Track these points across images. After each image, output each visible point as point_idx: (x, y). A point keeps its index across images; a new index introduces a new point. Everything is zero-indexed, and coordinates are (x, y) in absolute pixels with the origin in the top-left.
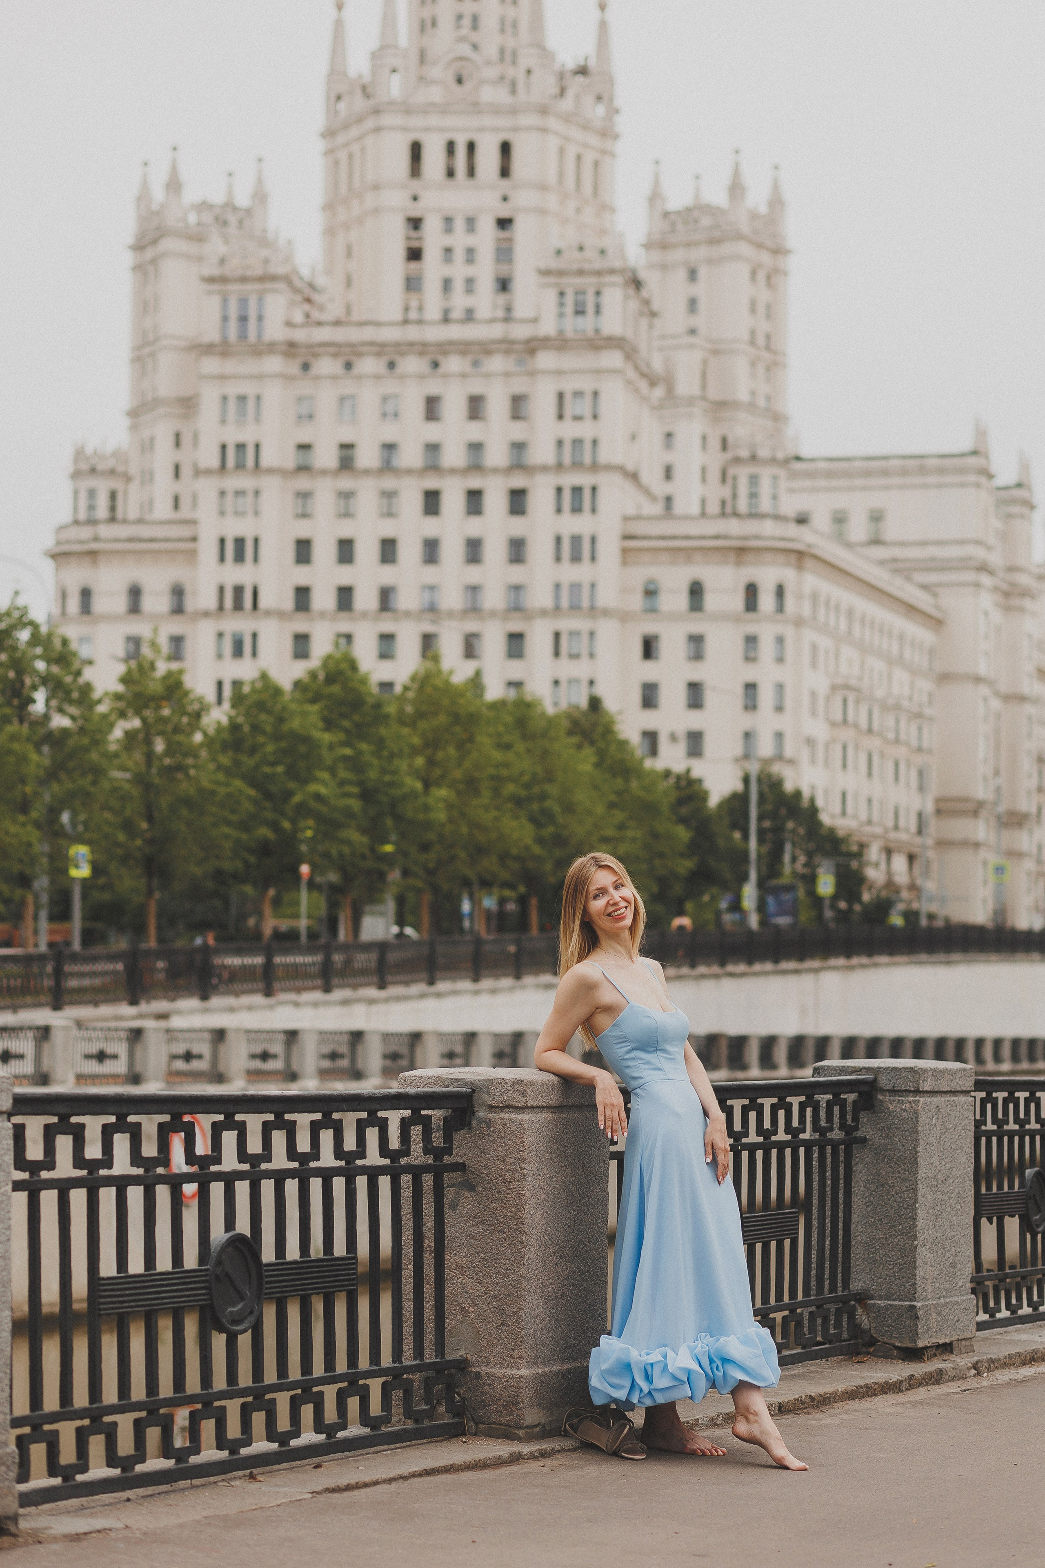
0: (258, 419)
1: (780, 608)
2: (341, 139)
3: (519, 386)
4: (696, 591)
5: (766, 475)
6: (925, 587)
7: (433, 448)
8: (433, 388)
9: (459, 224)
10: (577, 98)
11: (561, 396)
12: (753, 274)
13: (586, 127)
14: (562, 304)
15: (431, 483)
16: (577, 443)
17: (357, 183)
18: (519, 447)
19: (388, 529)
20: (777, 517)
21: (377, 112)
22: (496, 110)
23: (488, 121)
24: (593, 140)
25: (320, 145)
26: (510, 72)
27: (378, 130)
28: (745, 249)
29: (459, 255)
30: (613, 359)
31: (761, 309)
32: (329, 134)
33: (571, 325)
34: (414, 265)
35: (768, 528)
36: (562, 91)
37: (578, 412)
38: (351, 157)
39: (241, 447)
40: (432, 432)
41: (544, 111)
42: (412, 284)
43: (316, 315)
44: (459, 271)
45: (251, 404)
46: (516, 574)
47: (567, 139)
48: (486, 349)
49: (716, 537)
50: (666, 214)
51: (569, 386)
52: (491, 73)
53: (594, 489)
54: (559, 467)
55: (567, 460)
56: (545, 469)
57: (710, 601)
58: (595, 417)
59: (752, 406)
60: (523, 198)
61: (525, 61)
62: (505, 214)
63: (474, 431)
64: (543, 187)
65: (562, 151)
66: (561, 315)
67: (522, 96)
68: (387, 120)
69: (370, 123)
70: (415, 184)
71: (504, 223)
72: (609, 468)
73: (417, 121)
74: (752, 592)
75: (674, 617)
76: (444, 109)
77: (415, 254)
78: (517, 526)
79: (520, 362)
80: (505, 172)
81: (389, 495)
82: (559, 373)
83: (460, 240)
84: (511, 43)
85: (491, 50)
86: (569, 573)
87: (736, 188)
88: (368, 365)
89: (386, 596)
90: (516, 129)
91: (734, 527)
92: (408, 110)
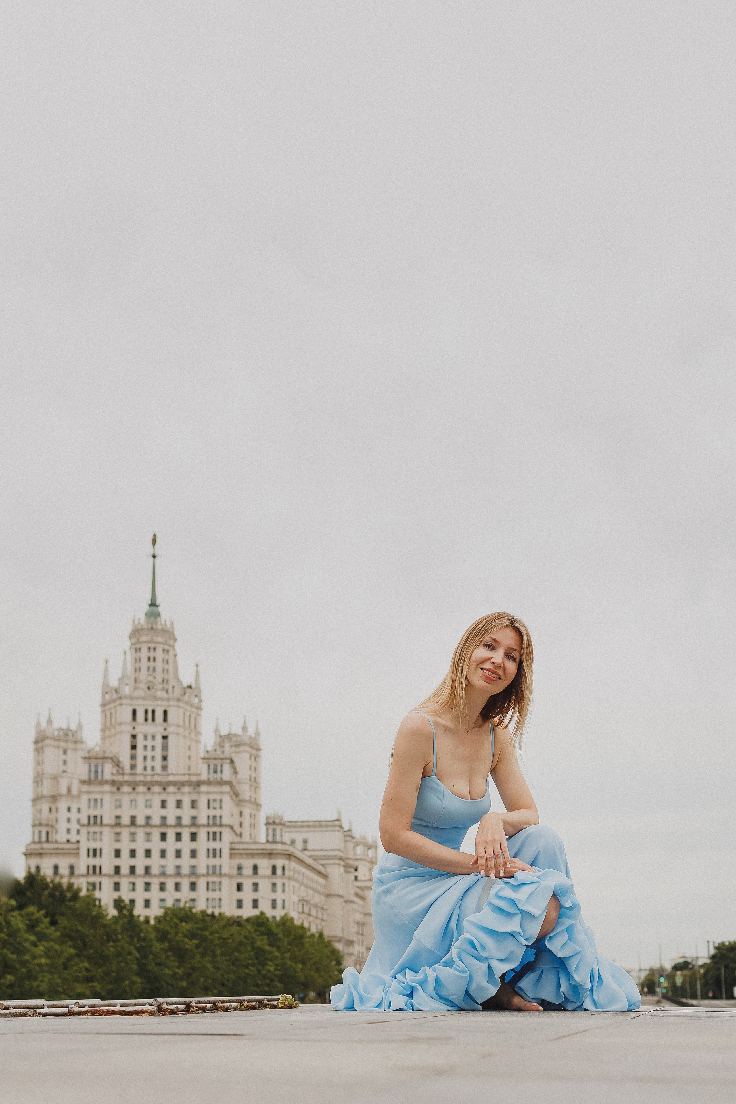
0: (102, 807)
1: (284, 874)
2: (107, 707)
3: (194, 797)
4: (255, 868)
5: (278, 828)
6: (323, 865)
7: (164, 818)
8: (164, 797)
9: (149, 737)
10: (190, 696)
11: (209, 801)
12: (251, 756)
13: (192, 706)
14: (209, 769)
15: (163, 830)
16: (215, 817)
17: (113, 723)
18: (194, 818)
19: (148, 846)
20: (282, 843)
21: (121, 698)
22: (162, 699)
23: (159, 703)
24: (194, 710)
25: (100, 709)
26: (166, 687)
27: (121, 705)
28: (248, 748)
29: (149, 748)
30: (227, 788)
31: (253, 769)
32: (103, 705)
33: (213, 777)
34: (133, 751)
35: (279, 846)
36: (185, 694)
37: (215, 806)
38: (111, 714)
39: (95, 817)
40: (163, 812)
41: (179, 700)
42: (133, 757)
43: (121, 771)
44: (149, 753)
45: (99, 802)
46: (193, 862)
47: (186, 710)
48: (182, 784)
49: (262, 849)
50: (221, 736)
51: (212, 797)
52: (160, 686)
53: (220, 833)
54: (208, 825)
55: (211, 822)
56: (203, 826)
57: (260, 871)
58: (221, 808)
59: (250, 801)
60: (171, 729)
61: (171, 684)
62: (165, 734)
63: (179, 812)
64: (178, 726)
65: (184, 714)
66: (209, 773)
67: (171, 695)
68: (124, 701)
69: (118, 702)
70: (134, 724)
71: (165, 738)
72: (226, 826)
73: (134, 702)
74: (274, 868)
75: (248, 877)
76: (144, 698)
77: (134, 747)
78: (193, 845)
79: (194, 789)
80: (165, 720)
81: (148, 834)
82: (208, 793)
83: (149, 743)
84: (166, 676)
85: (159, 679)
86: (212, 861)
87: (245, 728)
88: (141, 789)
89: (147, 869)
90: (169, 706)
91: (268, 846)
92: (131, 698)
